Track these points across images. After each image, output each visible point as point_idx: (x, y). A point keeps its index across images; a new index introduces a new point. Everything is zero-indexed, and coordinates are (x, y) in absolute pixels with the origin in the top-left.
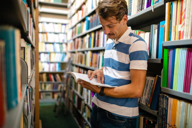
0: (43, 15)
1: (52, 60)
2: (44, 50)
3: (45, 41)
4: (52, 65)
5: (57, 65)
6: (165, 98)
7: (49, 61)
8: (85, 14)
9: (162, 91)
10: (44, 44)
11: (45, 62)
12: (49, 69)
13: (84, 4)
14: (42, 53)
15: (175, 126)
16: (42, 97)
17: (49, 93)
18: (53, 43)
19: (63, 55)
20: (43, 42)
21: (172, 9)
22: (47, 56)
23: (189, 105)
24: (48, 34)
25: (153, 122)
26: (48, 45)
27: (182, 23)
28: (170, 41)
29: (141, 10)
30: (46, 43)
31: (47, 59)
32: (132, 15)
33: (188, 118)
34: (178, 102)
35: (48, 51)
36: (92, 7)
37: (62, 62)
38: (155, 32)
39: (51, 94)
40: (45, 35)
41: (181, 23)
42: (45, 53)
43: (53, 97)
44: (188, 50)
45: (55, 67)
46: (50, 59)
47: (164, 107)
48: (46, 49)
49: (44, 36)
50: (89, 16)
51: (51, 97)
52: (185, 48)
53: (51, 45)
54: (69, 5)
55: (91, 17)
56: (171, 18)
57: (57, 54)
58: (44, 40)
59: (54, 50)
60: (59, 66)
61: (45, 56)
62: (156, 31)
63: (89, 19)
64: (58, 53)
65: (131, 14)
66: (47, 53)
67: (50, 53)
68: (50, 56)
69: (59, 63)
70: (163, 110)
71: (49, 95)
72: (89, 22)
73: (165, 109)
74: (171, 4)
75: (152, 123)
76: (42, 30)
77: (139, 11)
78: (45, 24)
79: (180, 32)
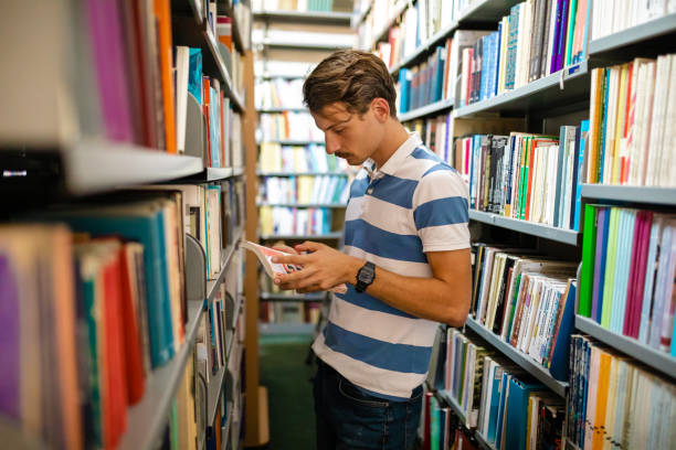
0: (273, 52)
1: (303, 201)
2: (277, 170)
3: (283, 138)
4: (303, 216)
5: (320, 215)
6: (583, 348)
7: (292, 202)
8: (399, 60)
9: (577, 326)
10: (278, 148)
11: (282, 206)
12: (295, 228)
13: (395, 24)
14: (271, 176)
15: (603, 427)
16: (272, 316)
17: (294, 305)
18: (305, 146)
19: (338, 184)
20: (273, 142)
21: (608, 90)
22: (288, 185)
23: (636, 371)
24: (291, 116)
25: (557, 414)
26: (289, 151)
27: (628, 136)
28: (600, 184)
29: (539, 77)
30: (284, 145)
31: (288, 195)
32: (516, 86)
33: (632, 408)
34: (614, 360)
35: (288, 170)
36: (418, 42)
37: (336, 204)
38: (569, 148)
39: (300, 306)
40: (281, 118)
41: (625, 135)
42: (280, 177)
43: (307, 319)
44: (638, 215)
45: (314, 222)
46: (297, 197)
47: (582, 373)
48: (283, 163)
49: (277, 122)
50: (409, 66)
51: (299, 316)
52: (632, 210)
53: (301, 151)
54: (356, 19)
55: (415, 70)
56: (603, 115)
57: (318, 179)
58: (278, 135)
59: (310, 166)
60: (326, 219)
61: (280, 186)
62: (573, 144)
63: (409, 75)
64: (323, 175)
65: (513, 84)
66: (287, 177)
67: (297, 176)
68: (297, 187)
69: (323, 208)
70: (579, 381)
71: (294, 310)
72: (409, 84)
73: (583, 378)
74: (606, 74)
75: (554, 416)
76: (273, 102)
77: (532, 76)
78: (281, 83)
79: (623, 159)
